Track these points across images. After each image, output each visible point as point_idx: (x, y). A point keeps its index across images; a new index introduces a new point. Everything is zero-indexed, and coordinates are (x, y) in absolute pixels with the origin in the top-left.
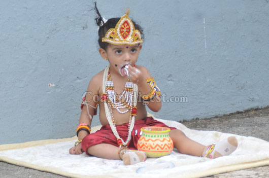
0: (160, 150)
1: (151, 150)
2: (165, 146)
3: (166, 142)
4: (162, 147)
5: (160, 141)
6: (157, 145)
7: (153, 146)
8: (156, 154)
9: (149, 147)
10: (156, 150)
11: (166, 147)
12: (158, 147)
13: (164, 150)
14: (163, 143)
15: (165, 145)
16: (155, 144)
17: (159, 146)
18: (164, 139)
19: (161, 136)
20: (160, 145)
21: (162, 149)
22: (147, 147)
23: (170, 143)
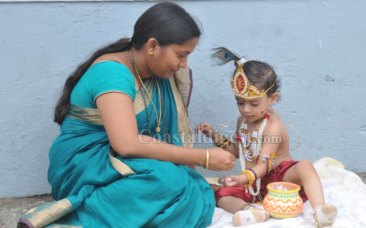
0: (281, 212)
1: (272, 210)
2: (287, 208)
3: (290, 204)
4: (284, 209)
5: (283, 202)
6: (279, 206)
7: (274, 207)
8: (277, 216)
9: (270, 208)
10: (276, 211)
11: (289, 209)
12: (279, 209)
13: (287, 212)
14: (286, 205)
15: (289, 207)
16: (277, 205)
17: (281, 208)
18: (288, 200)
19: (284, 197)
20: (282, 206)
21: (284, 211)
22: (268, 207)
23: (295, 205)
